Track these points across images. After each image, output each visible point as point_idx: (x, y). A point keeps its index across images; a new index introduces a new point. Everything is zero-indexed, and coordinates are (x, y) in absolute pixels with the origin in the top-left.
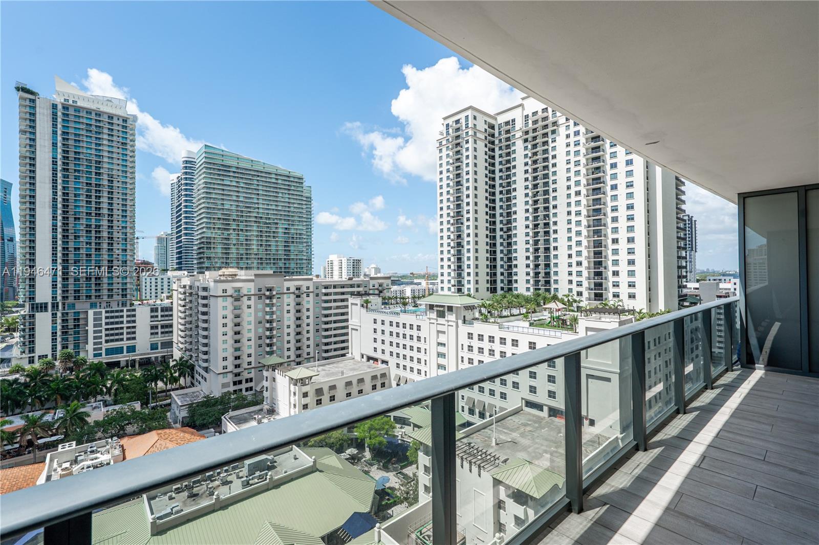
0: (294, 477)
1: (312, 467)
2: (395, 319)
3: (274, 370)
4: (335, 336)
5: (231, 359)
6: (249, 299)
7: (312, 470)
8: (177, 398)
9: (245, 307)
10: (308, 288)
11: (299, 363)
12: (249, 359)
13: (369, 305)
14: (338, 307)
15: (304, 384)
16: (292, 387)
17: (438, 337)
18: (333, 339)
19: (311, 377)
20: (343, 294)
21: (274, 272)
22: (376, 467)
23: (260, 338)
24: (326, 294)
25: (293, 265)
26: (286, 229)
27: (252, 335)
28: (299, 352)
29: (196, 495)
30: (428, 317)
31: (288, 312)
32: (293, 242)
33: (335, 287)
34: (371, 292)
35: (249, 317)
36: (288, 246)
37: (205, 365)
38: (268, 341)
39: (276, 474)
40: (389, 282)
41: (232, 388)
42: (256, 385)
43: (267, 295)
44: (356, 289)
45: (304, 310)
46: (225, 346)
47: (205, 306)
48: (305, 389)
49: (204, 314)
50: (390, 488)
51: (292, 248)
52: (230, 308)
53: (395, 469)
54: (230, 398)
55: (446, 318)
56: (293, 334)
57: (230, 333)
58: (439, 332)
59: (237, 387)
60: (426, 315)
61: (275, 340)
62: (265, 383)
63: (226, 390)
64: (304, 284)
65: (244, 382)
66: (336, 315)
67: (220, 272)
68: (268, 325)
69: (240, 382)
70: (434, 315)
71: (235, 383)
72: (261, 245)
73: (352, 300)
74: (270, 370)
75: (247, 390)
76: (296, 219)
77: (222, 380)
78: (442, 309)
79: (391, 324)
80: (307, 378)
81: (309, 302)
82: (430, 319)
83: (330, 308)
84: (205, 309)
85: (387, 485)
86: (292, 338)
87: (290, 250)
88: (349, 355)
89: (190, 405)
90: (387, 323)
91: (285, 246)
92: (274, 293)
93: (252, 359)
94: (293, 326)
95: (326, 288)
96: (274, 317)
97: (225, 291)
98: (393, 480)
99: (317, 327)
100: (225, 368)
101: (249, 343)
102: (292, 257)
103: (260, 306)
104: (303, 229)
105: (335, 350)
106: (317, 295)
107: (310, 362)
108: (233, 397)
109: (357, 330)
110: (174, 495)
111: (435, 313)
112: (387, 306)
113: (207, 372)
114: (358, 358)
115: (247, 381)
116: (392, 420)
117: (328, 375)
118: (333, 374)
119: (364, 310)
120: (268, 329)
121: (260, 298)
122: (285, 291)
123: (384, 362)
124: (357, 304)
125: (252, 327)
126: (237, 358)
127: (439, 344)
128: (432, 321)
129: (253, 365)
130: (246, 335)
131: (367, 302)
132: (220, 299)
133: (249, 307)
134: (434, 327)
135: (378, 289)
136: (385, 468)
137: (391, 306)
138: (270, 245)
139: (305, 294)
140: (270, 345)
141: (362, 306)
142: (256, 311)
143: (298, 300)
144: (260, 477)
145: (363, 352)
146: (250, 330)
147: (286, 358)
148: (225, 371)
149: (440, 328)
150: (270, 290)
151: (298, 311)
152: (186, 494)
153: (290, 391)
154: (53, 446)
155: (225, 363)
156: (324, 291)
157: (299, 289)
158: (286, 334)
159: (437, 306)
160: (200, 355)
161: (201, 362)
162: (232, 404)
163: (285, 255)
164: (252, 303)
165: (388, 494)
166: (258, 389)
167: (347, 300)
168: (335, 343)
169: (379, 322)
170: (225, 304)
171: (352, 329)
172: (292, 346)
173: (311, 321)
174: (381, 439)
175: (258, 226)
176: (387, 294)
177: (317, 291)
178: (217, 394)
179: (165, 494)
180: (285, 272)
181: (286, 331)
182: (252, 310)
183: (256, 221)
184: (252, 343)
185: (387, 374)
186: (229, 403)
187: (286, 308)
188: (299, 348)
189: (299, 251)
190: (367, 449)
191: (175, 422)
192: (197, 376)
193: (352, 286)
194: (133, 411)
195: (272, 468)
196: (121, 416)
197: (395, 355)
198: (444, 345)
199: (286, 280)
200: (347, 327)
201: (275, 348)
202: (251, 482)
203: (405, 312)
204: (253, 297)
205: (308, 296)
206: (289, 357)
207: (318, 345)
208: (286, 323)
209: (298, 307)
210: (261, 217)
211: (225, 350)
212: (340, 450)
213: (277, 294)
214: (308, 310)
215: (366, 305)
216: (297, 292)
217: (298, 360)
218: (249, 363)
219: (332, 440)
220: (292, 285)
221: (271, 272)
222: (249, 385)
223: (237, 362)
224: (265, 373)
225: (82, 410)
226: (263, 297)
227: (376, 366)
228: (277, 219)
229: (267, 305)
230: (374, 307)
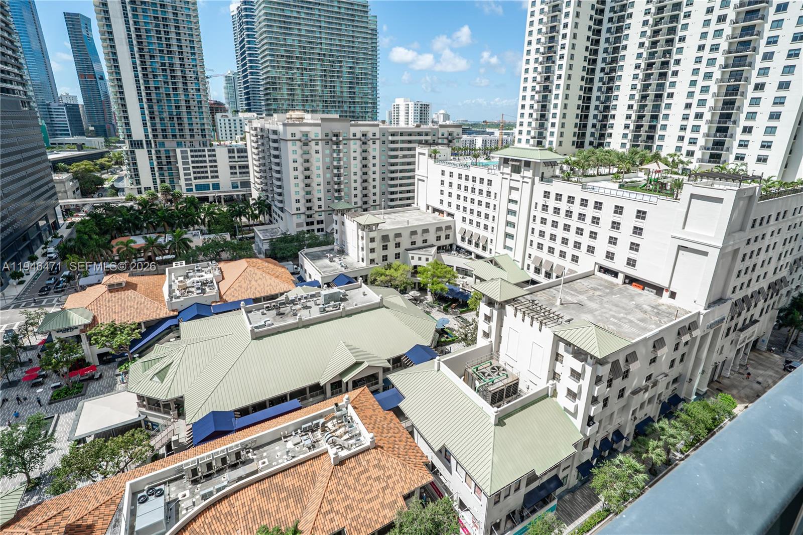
0: (363, 309)
1: (379, 303)
2: (464, 172)
3: (343, 215)
4: (401, 185)
5: (303, 201)
6: (317, 144)
7: (380, 306)
8: (259, 233)
9: (313, 152)
10: (374, 135)
11: (365, 210)
12: (320, 203)
13: (438, 155)
14: (404, 156)
15: (371, 231)
16: (360, 232)
17: (510, 193)
18: (398, 189)
19: (378, 224)
20: (410, 142)
21: (340, 116)
22: (437, 308)
23: (329, 183)
24: (393, 142)
25: (358, 109)
26: (351, 67)
27: (321, 180)
28: (365, 199)
29: (283, 314)
30: (501, 171)
31: (355, 159)
32: (358, 83)
33: (402, 134)
34: (440, 141)
35: (318, 162)
36: (353, 88)
37: (280, 205)
38: (336, 187)
39: (348, 305)
40: (460, 130)
41: (305, 228)
42: (327, 227)
43: (334, 140)
44: (423, 138)
45: (370, 158)
46: (297, 189)
47: (276, 149)
48: (372, 234)
49: (276, 157)
50: (448, 328)
51: (357, 90)
52: (300, 152)
53: (454, 313)
54: (304, 237)
55: (522, 174)
56: (359, 181)
57: (301, 177)
58: (511, 188)
59: (310, 228)
60: (499, 169)
61: (342, 186)
62: (335, 227)
63: (300, 229)
64: (370, 131)
65: (315, 223)
66: (403, 164)
67: (288, 115)
68: (335, 171)
69: (312, 223)
70: (508, 170)
71: (308, 224)
72: (326, 86)
73: (419, 150)
74: (340, 214)
75: (319, 230)
76: (361, 56)
77: (296, 220)
78: (518, 164)
79: (460, 176)
80: (374, 225)
81: (375, 150)
82: (503, 174)
83: (396, 157)
84: (276, 153)
85: (447, 326)
86: (358, 185)
87: (354, 93)
88: (415, 206)
89: (271, 240)
90: (456, 176)
91: (350, 87)
92: (341, 139)
93: (322, 203)
94: (360, 173)
95: (393, 135)
96: (342, 163)
97: (293, 135)
98: (452, 322)
99: (384, 176)
100: (298, 209)
101: (319, 188)
102: (357, 100)
103: (328, 152)
104: (367, 69)
105: (401, 199)
106: (384, 143)
107: (376, 209)
108: (306, 236)
109: (423, 181)
110: (265, 312)
111: (510, 168)
112: (457, 158)
113: (282, 211)
114: (424, 208)
115: (318, 223)
116: (455, 270)
117: (393, 223)
118: (398, 222)
119: (431, 161)
120: (335, 175)
121: (327, 143)
122: (352, 137)
123: (449, 214)
124: (424, 154)
125: (321, 172)
126: (309, 201)
127: (510, 201)
128: (505, 176)
129: (323, 209)
130: (315, 180)
131: (435, 152)
132: (290, 143)
133: (317, 152)
134: (506, 183)
135: (447, 138)
136: (446, 311)
137: (460, 157)
138: (334, 86)
139: (371, 142)
140: (339, 191)
141: (430, 156)
142: (324, 156)
143: (365, 147)
144: (334, 306)
145: (429, 204)
146: (319, 176)
147: (353, 204)
148: (298, 212)
149: (514, 184)
150: (336, 135)
151: (365, 159)
152: (274, 312)
153: (358, 235)
154: (169, 262)
155: (298, 205)
156: (390, 138)
157: (366, 135)
158: (353, 181)
159: (513, 160)
160: (276, 196)
161: (276, 203)
162: (307, 242)
163: (350, 97)
164: (319, 148)
165: (447, 333)
166: (329, 231)
167: (414, 149)
168: (401, 193)
169: (447, 174)
170: (295, 148)
171: (419, 180)
172: (358, 192)
173: (377, 169)
174: (443, 285)
175: (322, 65)
176: (456, 144)
177: (383, 138)
178: (293, 231)
179: (259, 310)
180: (350, 117)
181: (353, 178)
182: (320, 155)
183: (319, 59)
184: (321, 187)
185: (452, 227)
186: (304, 241)
187: (353, 155)
188: (365, 196)
189: (364, 93)
190: (429, 293)
191: (260, 253)
192: (274, 215)
193: (420, 134)
194: (225, 240)
195: (344, 299)
196: (216, 244)
197: (461, 208)
198: (516, 202)
199: (352, 125)
200: (413, 177)
201: (343, 194)
202: (327, 309)
203: (476, 165)
204: (320, 142)
205: (374, 143)
206: (356, 203)
207: (383, 194)
208: (353, 170)
209: (364, 155)
210: (324, 54)
211: (297, 193)
212: (404, 292)
213: (343, 139)
214: (374, 158)
215: (433, 155)
216: (363, 138)
217: (365, 206)
218: (320, 207)
219: (397, 282)
220: (358, 131)
221: (337, 116)
222: (320, 226)
223: (309, 205)
224: (335, 217)
225: (185, 236)
226: (330, 142)
227: (442, 218)
228: (340, 56)
229: (335, 151)
230: (442, 158)
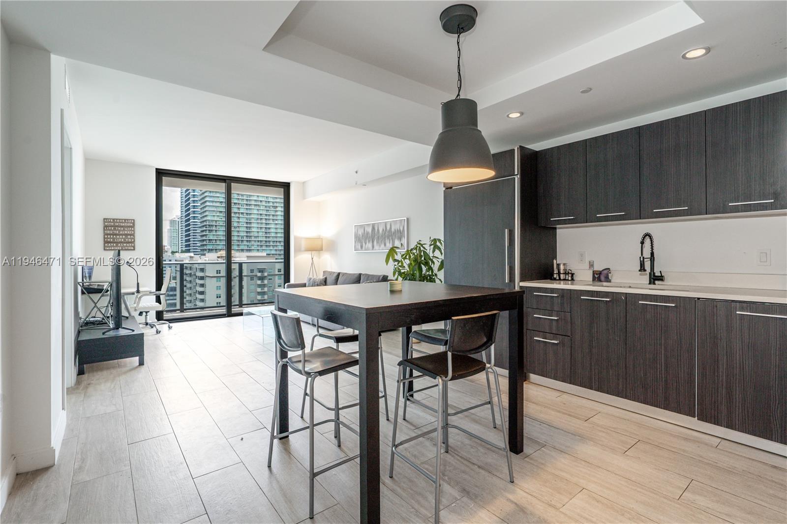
21: (267, 254)
43: (258, 276)
47: (202, 285)
49: (202, 293)
52: (223, 288)
67: (218, 254)
72: (261, 228)
84: (201, 289)
92: (266, 274)
97: (218, 272)
103: (251, 286)
121: (252, 279)
122: (277, 273)
138: (269, 228)
142: (249, 291)
150: (262, 271)
164: (244, 283)
175: (258, 210)
183: (256, 205)
210: (261, 201)
213: (269, 275)
226: (255, 278)
228: (276, 202)
229: (259, 286)
